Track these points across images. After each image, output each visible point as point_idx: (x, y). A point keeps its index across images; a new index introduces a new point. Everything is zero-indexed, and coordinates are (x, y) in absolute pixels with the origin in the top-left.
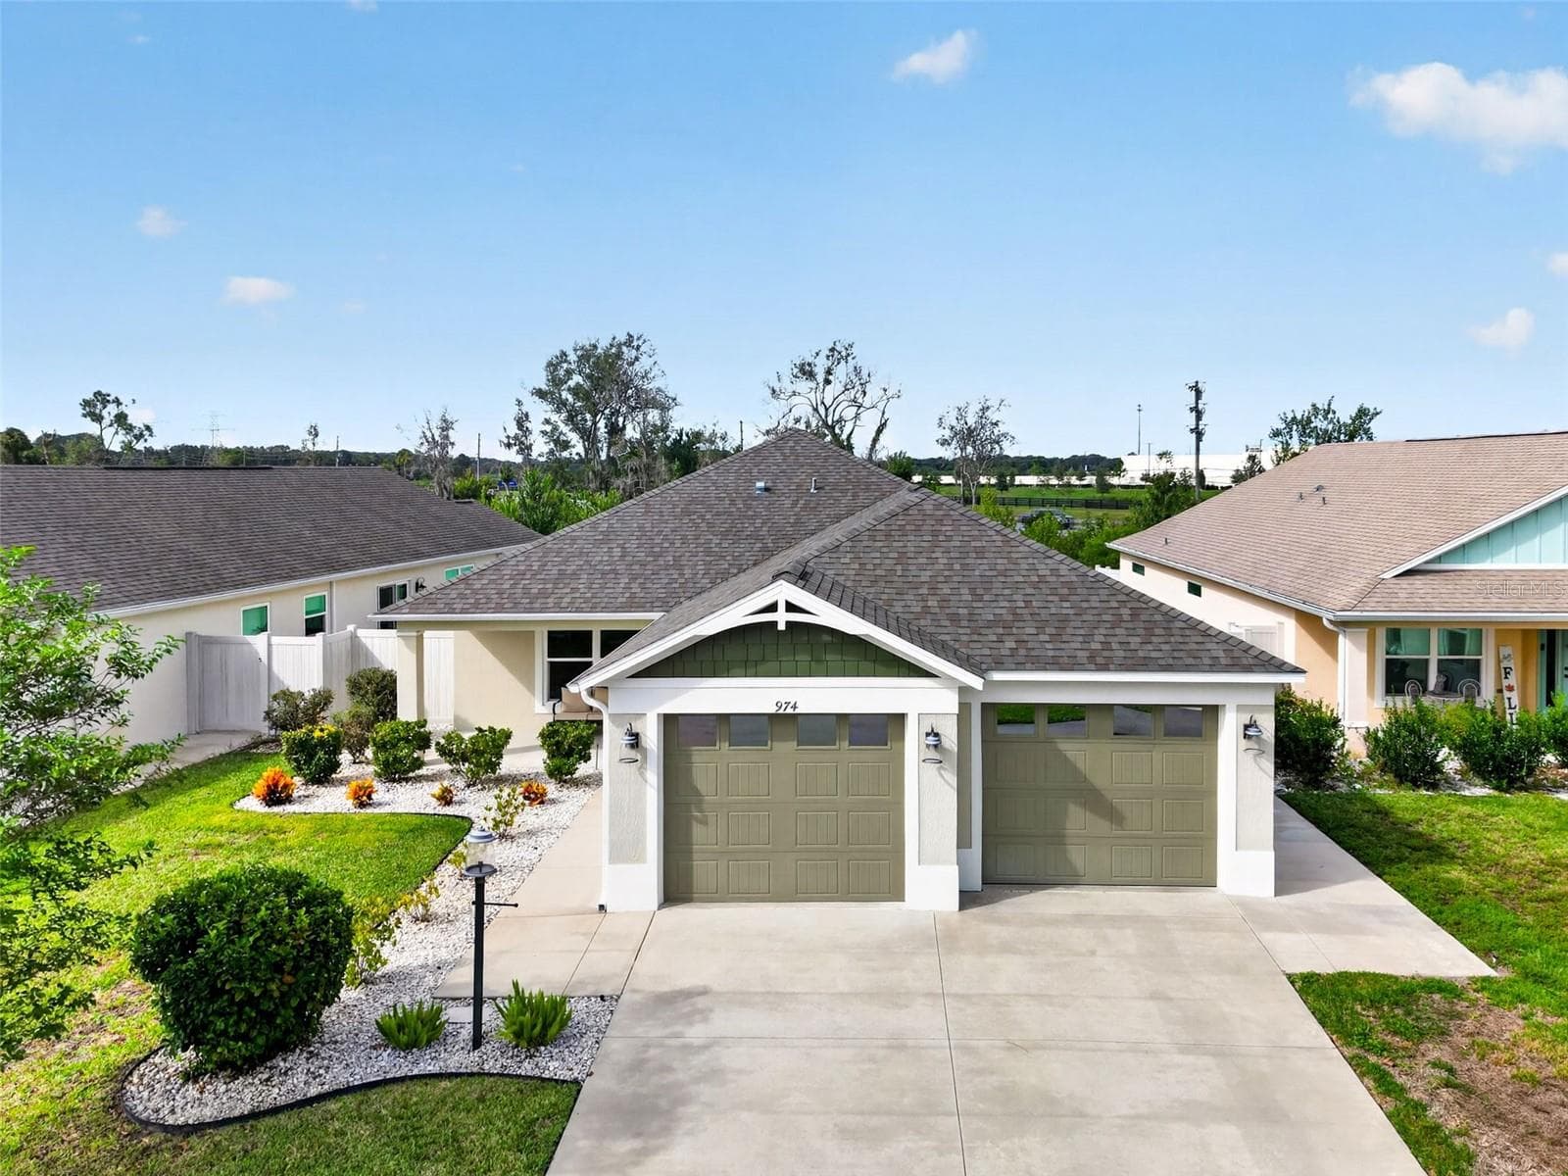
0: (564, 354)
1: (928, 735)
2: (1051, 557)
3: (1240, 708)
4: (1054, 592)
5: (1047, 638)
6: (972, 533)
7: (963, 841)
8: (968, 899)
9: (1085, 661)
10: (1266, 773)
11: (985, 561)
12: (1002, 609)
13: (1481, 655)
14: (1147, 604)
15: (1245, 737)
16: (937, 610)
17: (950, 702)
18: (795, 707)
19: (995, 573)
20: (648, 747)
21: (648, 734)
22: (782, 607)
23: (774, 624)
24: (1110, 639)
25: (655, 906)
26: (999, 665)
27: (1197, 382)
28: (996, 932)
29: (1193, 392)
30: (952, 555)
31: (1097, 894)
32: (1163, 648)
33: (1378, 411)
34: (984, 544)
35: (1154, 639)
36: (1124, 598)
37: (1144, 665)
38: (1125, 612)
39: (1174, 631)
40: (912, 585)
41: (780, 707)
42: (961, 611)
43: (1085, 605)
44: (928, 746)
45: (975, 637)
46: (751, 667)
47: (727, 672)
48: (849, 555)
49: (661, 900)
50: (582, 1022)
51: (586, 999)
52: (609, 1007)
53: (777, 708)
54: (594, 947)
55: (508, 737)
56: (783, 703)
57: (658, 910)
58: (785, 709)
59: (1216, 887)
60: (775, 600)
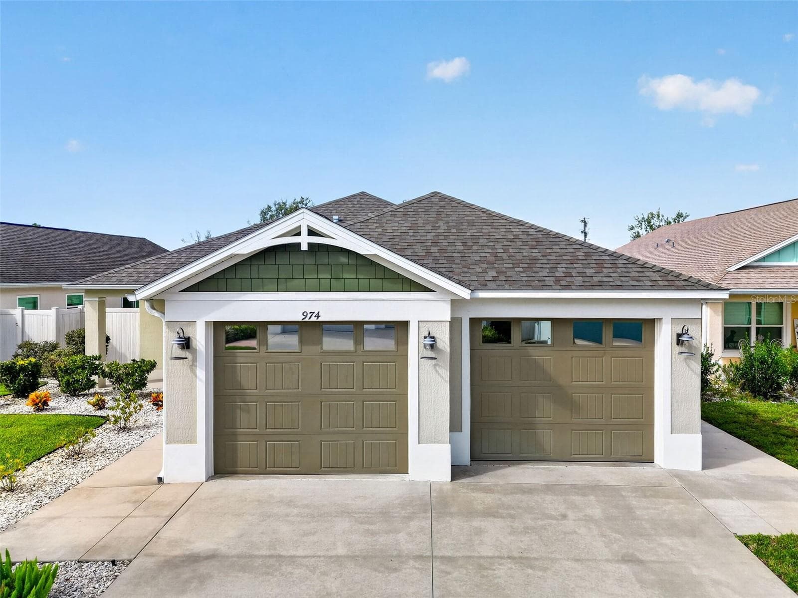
0: (269, 207)
1: (425, 338)
2: (522, 225)
3: (674, 321)
4: (525, 243)
5: (521, 270)
6: (466, 213)
7: (455, 426)
8: (458, 472)
9: (552, 283)
10: (695, 372)
11: (474, 227)
12: (487, 253)
13: (782, 324)
14: (595, 250)
15: (678, 344)
16: (438, 254)
17: (444, 312)
18: (318, 316)
19: (481, 234)
20: (197, 348)
21: (198, 338)
22: (304, 231)
23: (299, 245)
24: (571, 270)
25: (203, 478)
26: (484, 287)
27: (585, 218)
28: (481, 499)
29: (583, 223)
30: (450, 224)
31: (561, 468)
32: (612, 276)
33: (688, 214)
34: (474, 219)
35: (604, 270)
36: (579, 246)
37: (599, 286)
38: (580, 255)
39: (620, 266)
40: (420, 241)
41: (306, 316)
42: (455, 255)
43: (548, 251)
44: (425, 345)
45: (466, 270)
46: (282, 285)
47: (262, 288)
48: (375, 225)
49: (210, 473)
50: (81, 589)
51: (100, 563)
52: (115, 572)
53: (304, 317)
54: (136, 513)
55: (153, 365)
56: (308, 313)
57: (206, 481)
58: (310, 318)
59: (654, 462)
60: (299, 225)
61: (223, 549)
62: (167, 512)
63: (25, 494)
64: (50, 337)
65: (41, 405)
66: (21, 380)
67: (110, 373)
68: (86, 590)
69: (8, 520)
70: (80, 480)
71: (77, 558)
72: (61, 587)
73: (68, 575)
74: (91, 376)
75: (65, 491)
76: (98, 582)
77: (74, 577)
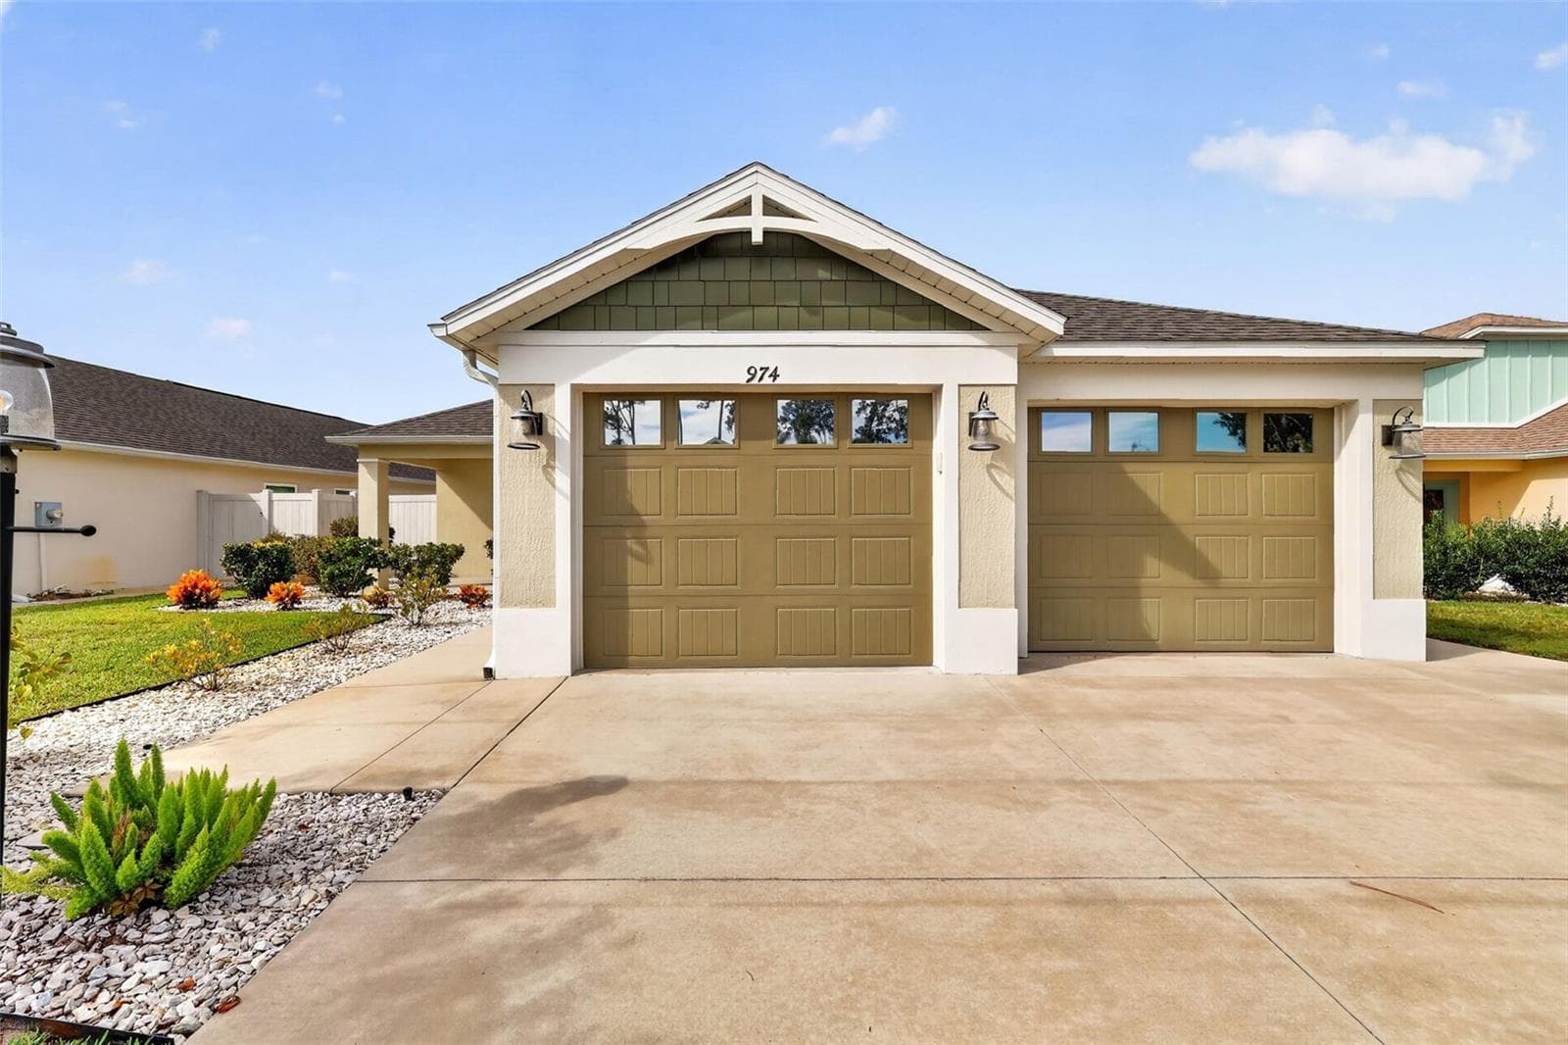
3: (1378, 405)
10: (1413, 495)
15: (1386, 444)
18: (775, 375)
20: (557, 435)
21: (557, 417)
22: (757, 206)
23: (748, 233)
25: (568, 671)
41: (754, 376)
46: (713, 316)
47: (674, 322)
49: (578, 663)
50: (332, 844)
51: (377, 796)
52: (412, 812)
53: (750, 377)
54: (447, 716)
55: (459, 552)
56: (758, 370)
57: (572, 675)
58: (761, 379)
59: (1333, 652)
60: (748, 195)
61: (634, 772)
62: (512, 715)
63: (239, 693)
64: (311, 529)
65: (291, 601)
66: (260, 570)
67: (396, 561)
68: (344, 847)
69: (197, 729)
70: (343, 678)
71: (328, 785)
72: (287, 840)
73: (304, 819)
74: (366, 568)
75: (314, 692)
76: (372, 831)
77: (319, 821)
